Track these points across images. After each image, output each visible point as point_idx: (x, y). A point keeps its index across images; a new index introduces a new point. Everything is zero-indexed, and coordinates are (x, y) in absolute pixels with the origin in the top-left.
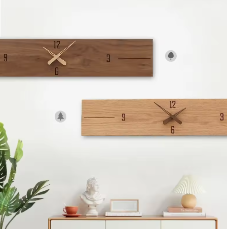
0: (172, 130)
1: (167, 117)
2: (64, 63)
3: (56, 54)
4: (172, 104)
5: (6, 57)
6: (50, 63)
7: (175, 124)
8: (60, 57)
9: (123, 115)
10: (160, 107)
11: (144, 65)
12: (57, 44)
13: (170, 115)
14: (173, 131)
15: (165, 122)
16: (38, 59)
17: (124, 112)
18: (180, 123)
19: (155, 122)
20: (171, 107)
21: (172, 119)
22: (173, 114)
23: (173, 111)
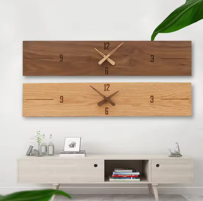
0: (106, 111)
1: (101, 99)
2: (113, 63)
3: (106, 55)
4: (107, 87)
5: (61, 57)
6: (100, 63)
7: (109, 105)
8: (109, 57)
9: (62, 97)
10: (95, 90)
11: (183, 65)
12: (107, 46)
13: (105, 97)
14: (107, 113)
15: (100, 104)
16: (89, 59)
17: (61, 95)
18: (113, 104)
19: (91, 104)
20: (105, 90)
21: (106, 101)
22: (107, 97)
23: (107, 94)
